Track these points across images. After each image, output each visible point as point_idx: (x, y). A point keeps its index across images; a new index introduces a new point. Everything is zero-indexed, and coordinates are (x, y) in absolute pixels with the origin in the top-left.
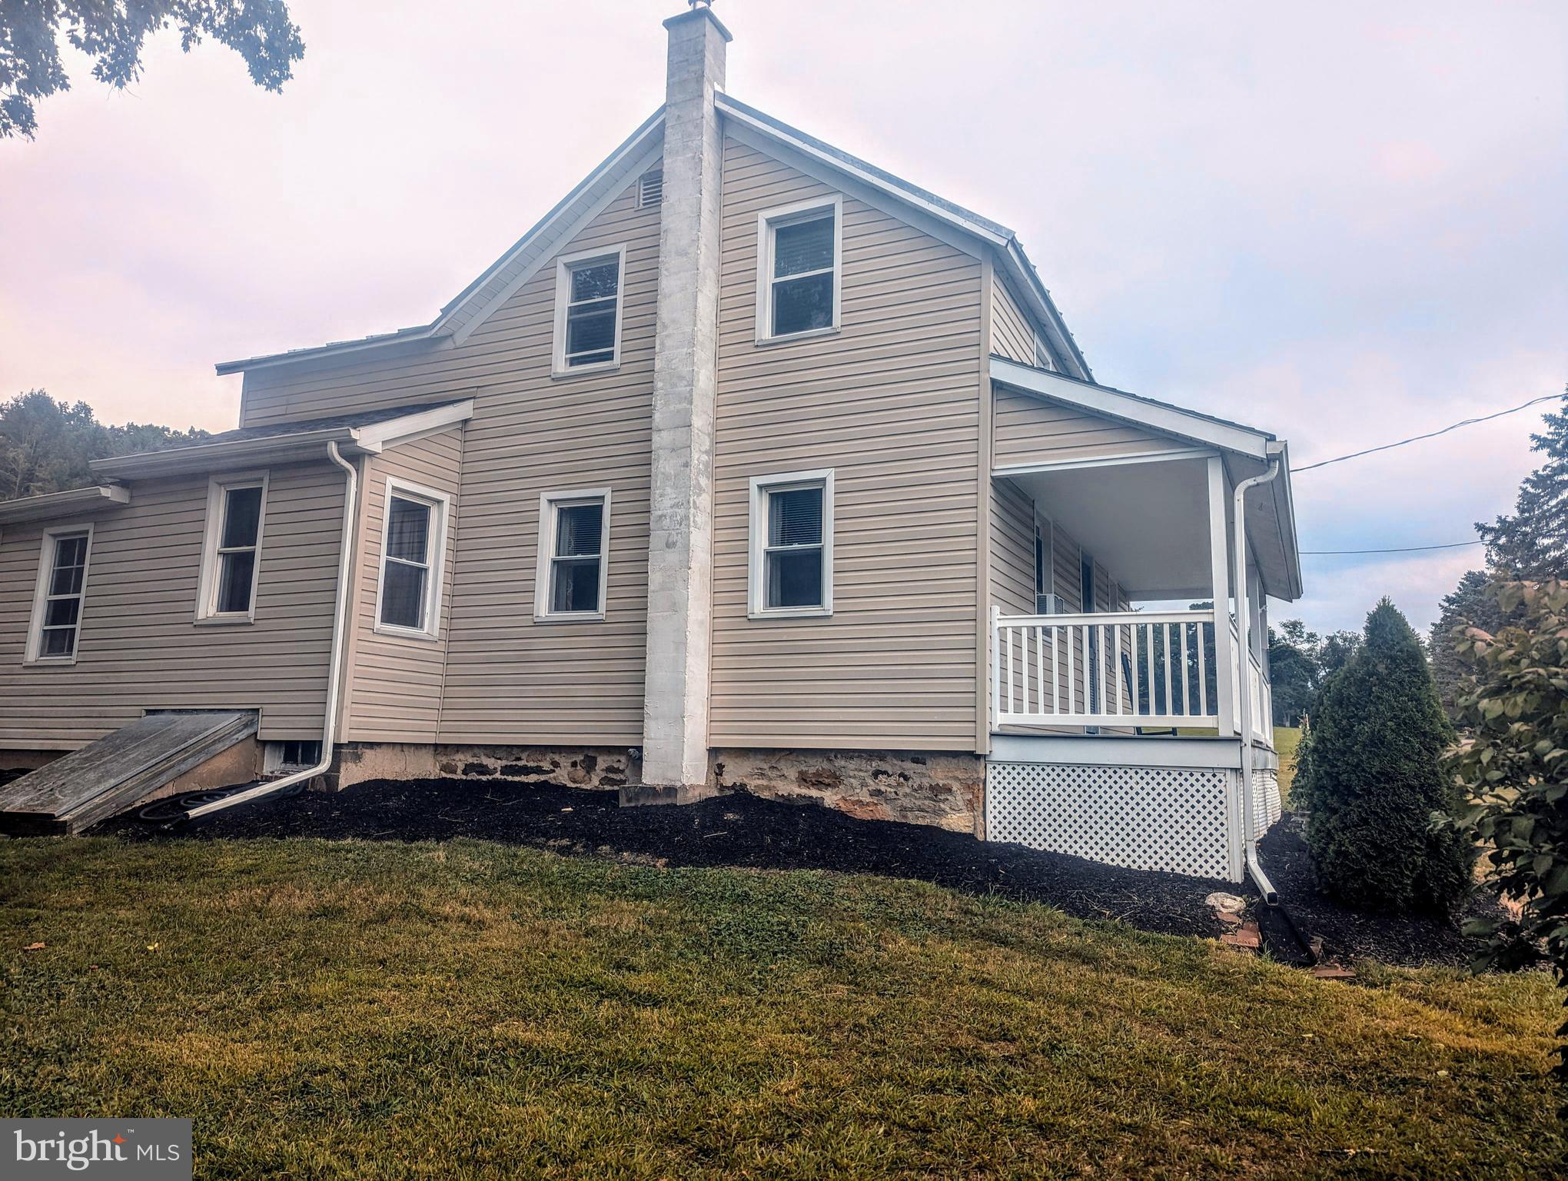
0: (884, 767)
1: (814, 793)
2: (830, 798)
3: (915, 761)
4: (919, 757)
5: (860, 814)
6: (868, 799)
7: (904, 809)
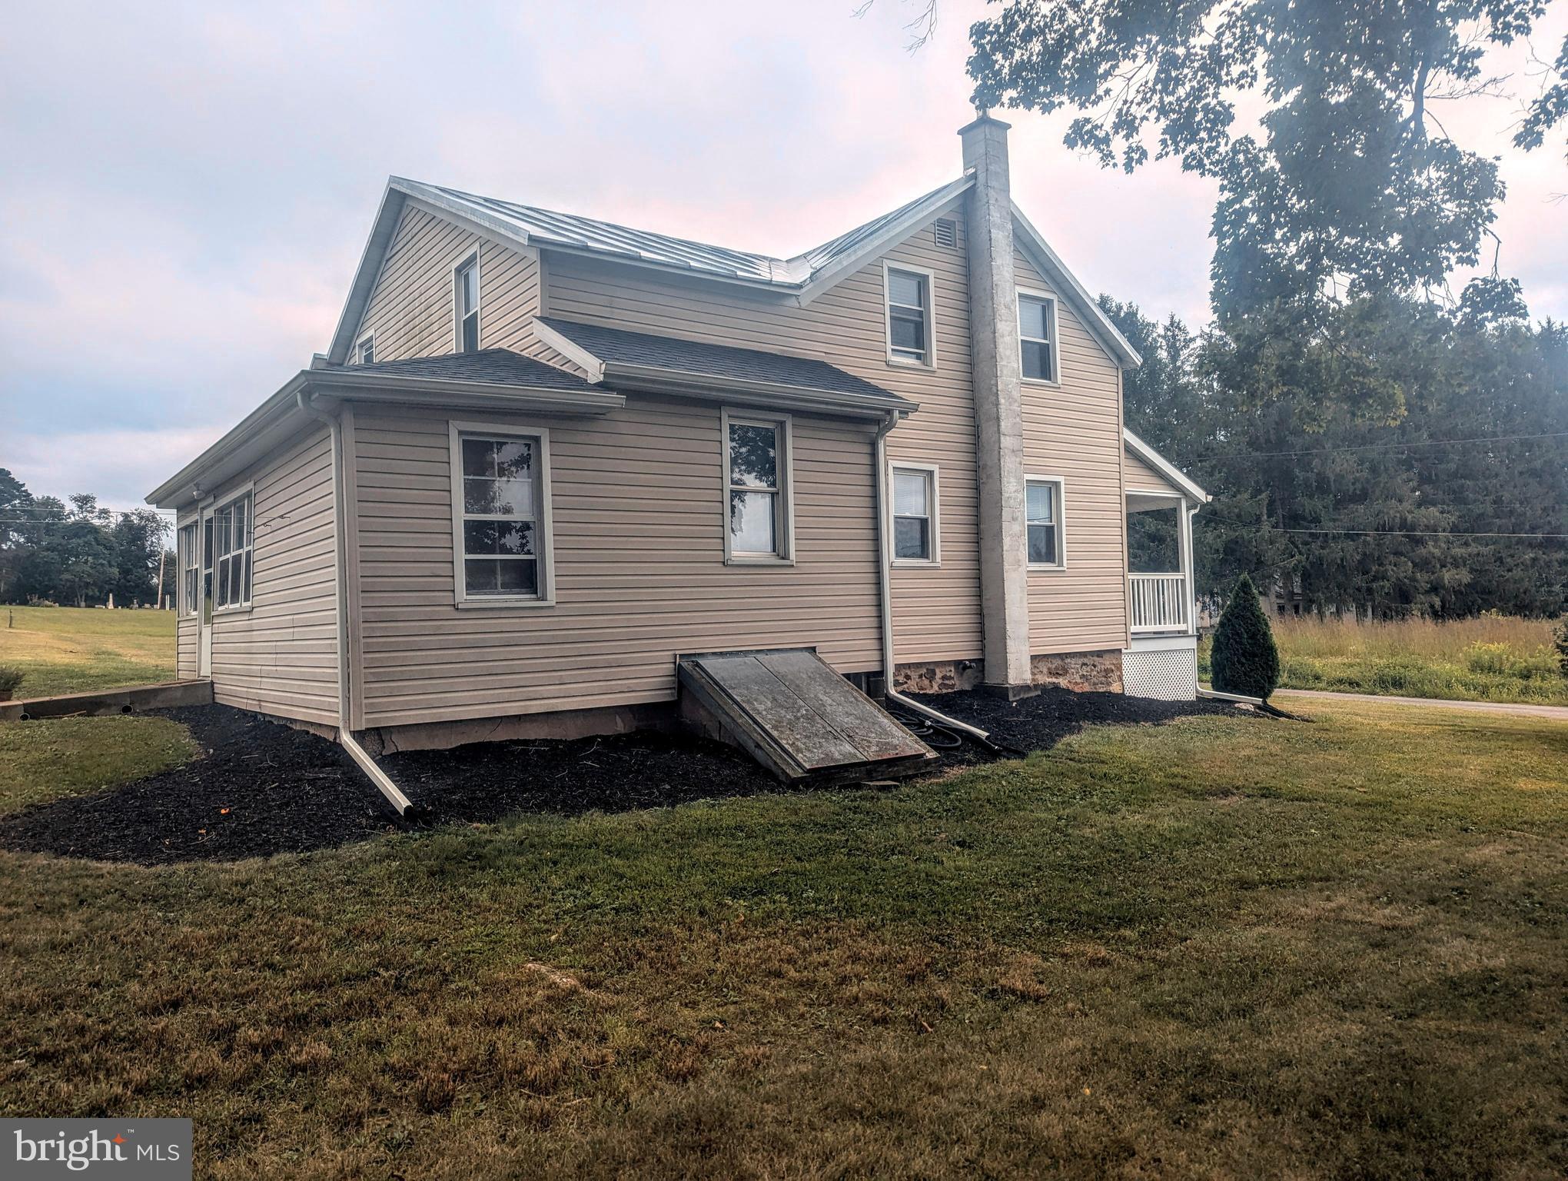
0: (1086, 660)
1: (1054, 680)
2: (1063, 682)
3: (1098, 656)
4: (1100, 654)
5: (1077, 690)
6: (1079, 681)
7: (1095, 684)
